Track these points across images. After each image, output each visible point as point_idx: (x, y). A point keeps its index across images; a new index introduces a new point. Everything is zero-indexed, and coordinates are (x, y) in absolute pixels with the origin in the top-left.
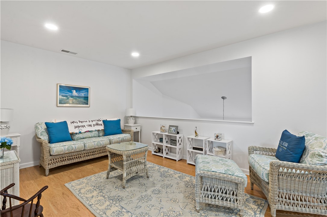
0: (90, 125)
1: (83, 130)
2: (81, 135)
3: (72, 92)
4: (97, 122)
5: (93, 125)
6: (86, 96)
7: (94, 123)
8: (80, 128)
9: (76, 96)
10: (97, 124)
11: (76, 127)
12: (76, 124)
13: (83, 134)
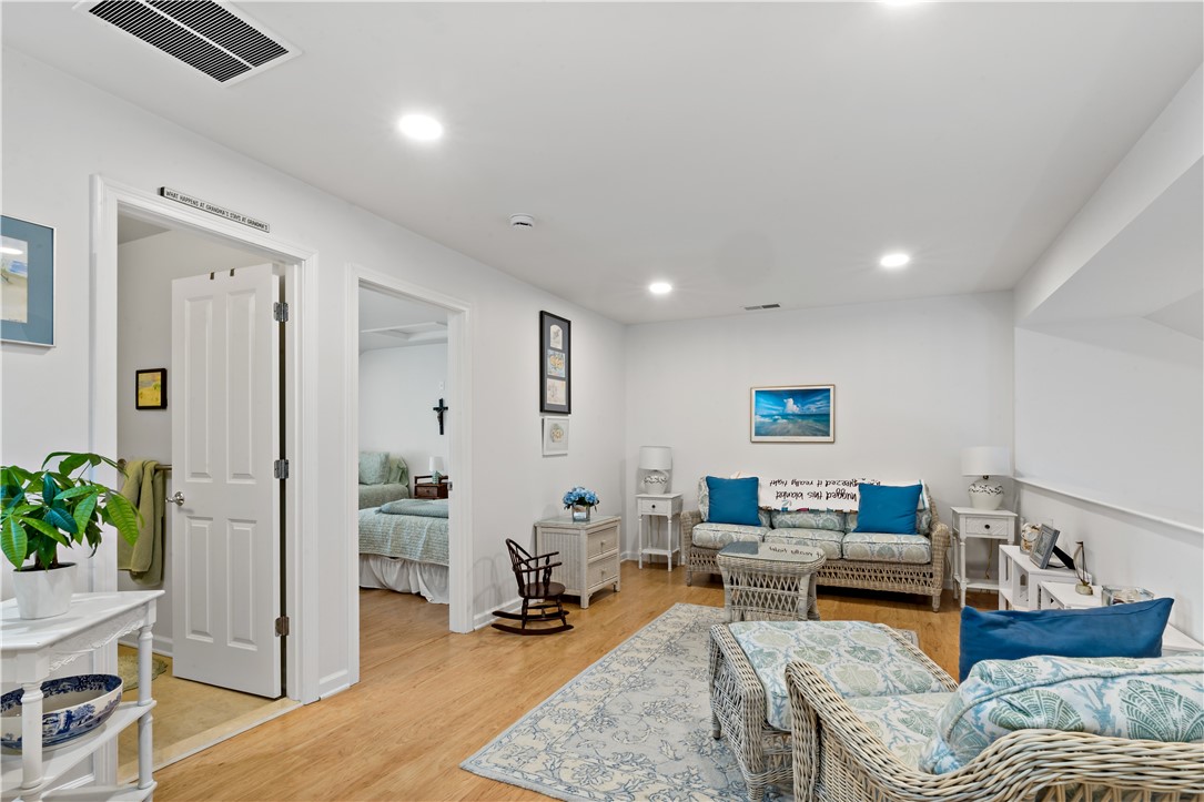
0: (817, 495)
1: (795, 504)
2: (788, 516)
3: (784, 405)
4: (841, 487)
5: (825, 495)
6: (823, 411)
7: (832, 489)
8: (790, 498)
9: (794, 415)
10: (841, 494)
11: (779, 495)
12: (781, 488)
13: (794, 515)
